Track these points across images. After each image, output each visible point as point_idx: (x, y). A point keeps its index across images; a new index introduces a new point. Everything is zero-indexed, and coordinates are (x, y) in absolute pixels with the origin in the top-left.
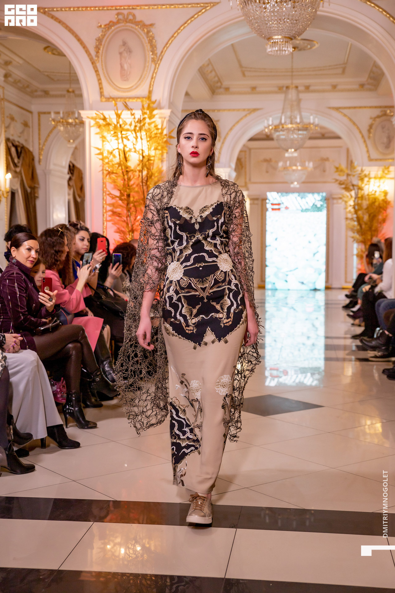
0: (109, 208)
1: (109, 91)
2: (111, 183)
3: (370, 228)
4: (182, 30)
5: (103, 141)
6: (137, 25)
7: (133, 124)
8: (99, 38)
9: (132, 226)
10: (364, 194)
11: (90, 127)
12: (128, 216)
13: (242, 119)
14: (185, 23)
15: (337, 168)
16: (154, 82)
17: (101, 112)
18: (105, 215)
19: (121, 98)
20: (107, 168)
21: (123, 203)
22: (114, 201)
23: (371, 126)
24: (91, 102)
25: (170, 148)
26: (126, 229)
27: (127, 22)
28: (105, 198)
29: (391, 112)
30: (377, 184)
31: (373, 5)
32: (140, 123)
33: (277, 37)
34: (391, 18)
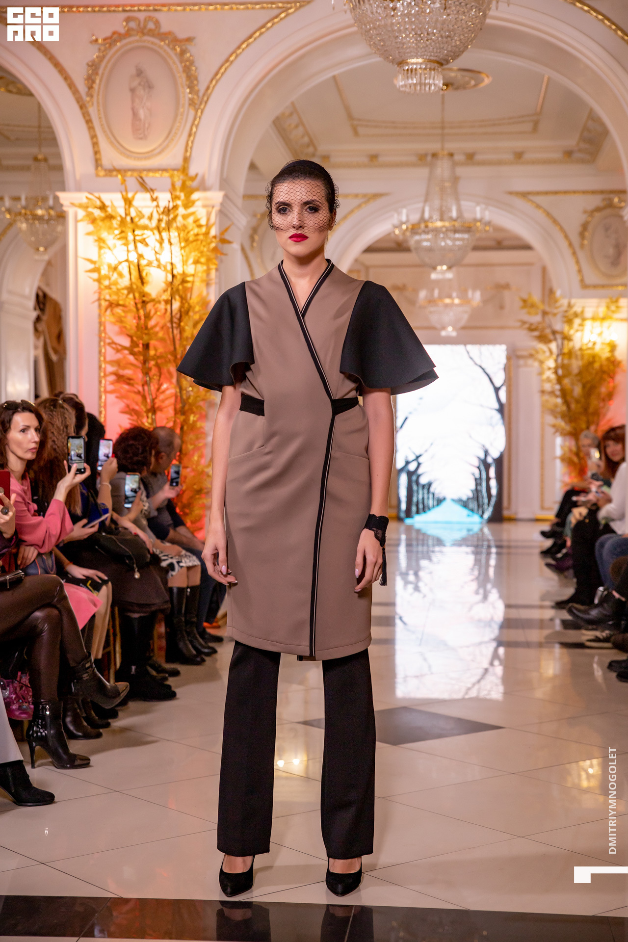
0: (110, 369)
1: (111, 156)
2: (114, 323)
3: (586, 410)
4: (243, 50)
5: (100, 248)
6: (162, 40)
7: (156, 216)
8: (93, 61)
9: (153, 400)
10: (573, 347)
11: (76, 221)
12: (145, 384)
13: (352, 211)
14: (250, 37)
15: (525, 301)
16: (192, 142)
17: (97, 195)
18: (103, 381)
19: (133, 170)
20: (106, 295)
21: (137, 359)
22: (119, 356)
23: (585, 227)
24: (78, 177)
25: (221, 261)
26: (142, 407)
27: (144, 34)
28: (103, 351)
29: (620, 201)
30: (598, 330)
31: (586, 8)
32: (168, 215)
33: (415, 61)
34: (619, 33)
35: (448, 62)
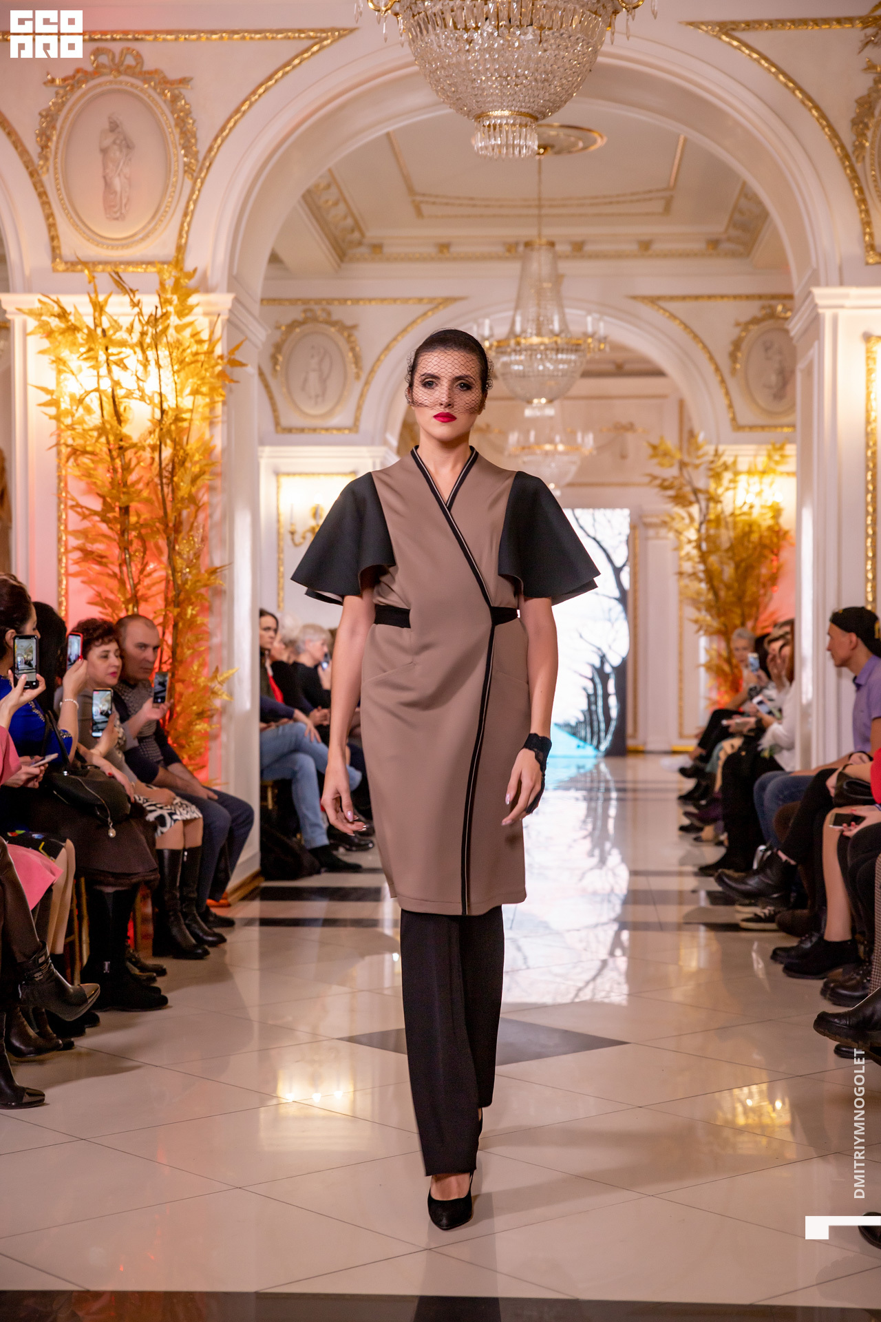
0: (73, 542)
1: (73, 243)
2: (79, 478)
3: (740, 598)
4: (260, 96)
5: (59, 372)
6: (145, 81)
7: (138, 328)
8: (49, 109)
9: (135, 586)
10: (723, 512)
11: (25, 334)
12: (123, 563)
13: (414, 322)
14: (270, 78)
15: (655, 448)
16: (189, 225)
17: (54, 297)
18: (64, 560)
19: (106, 263)
20: (68, 439)
21: (111, 529)
22: (86, 524)
23: (737, 345)
24: (27, 272)
25: (231, 391)
26: (119, 596)
27: (120, 72)
28: (64, 517)
29: (785, 309)
30: (756, 488)
31: (735, 43)
32: (155, 326)
33: (500, 114)
34: (781, 77)
35: (545, 116)
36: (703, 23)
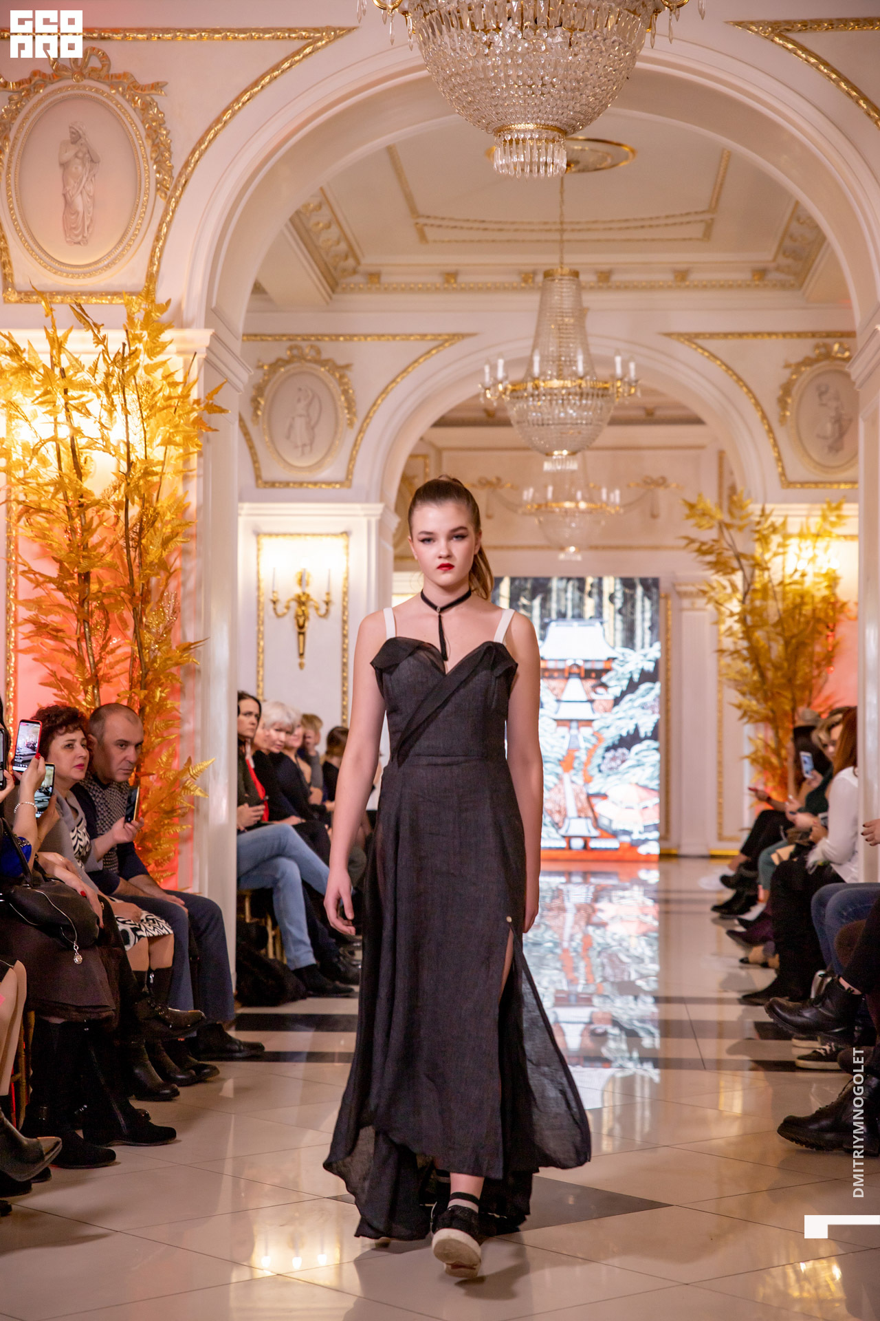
0: (24, 613)
1: (28, 271)
2: (31, 539)
3: (790, 681)
4: (244, 104)
5: (10, 418)
6: (112, 86)
7: (102, 367)
8: (1, 117)
9: (96, 665)
10: (770, 581)
12: (82, 637)
13: (416, 361)
14: (256, 84)
15: (692, 506)
16: (161, 250)
17: (5, 332)
18: (13, 634)
19: (65, 293)
20: (20, 494)
21: (69, 598)
22: (40, 592)
23: (787, 389)
25: (208, 440)
26: (77, 675)
27: (83, 76)
28: (14, 584)
29: (843, 349)
30: (808, 554)
31: (790, 46)
32: (122, 366)
33: (523, 128)
34: (843, 84)
35: (575, 129)
36: (752, 23)
